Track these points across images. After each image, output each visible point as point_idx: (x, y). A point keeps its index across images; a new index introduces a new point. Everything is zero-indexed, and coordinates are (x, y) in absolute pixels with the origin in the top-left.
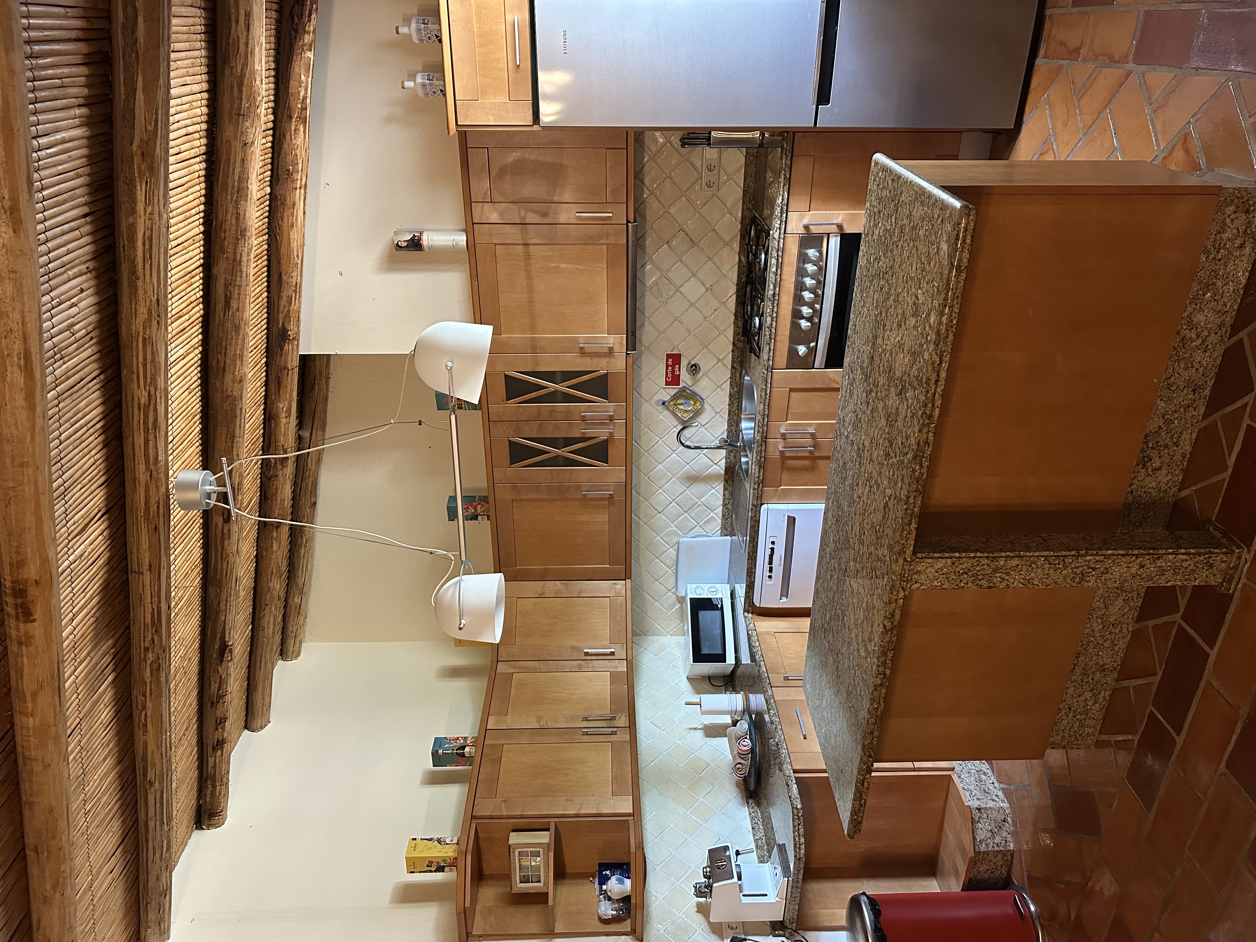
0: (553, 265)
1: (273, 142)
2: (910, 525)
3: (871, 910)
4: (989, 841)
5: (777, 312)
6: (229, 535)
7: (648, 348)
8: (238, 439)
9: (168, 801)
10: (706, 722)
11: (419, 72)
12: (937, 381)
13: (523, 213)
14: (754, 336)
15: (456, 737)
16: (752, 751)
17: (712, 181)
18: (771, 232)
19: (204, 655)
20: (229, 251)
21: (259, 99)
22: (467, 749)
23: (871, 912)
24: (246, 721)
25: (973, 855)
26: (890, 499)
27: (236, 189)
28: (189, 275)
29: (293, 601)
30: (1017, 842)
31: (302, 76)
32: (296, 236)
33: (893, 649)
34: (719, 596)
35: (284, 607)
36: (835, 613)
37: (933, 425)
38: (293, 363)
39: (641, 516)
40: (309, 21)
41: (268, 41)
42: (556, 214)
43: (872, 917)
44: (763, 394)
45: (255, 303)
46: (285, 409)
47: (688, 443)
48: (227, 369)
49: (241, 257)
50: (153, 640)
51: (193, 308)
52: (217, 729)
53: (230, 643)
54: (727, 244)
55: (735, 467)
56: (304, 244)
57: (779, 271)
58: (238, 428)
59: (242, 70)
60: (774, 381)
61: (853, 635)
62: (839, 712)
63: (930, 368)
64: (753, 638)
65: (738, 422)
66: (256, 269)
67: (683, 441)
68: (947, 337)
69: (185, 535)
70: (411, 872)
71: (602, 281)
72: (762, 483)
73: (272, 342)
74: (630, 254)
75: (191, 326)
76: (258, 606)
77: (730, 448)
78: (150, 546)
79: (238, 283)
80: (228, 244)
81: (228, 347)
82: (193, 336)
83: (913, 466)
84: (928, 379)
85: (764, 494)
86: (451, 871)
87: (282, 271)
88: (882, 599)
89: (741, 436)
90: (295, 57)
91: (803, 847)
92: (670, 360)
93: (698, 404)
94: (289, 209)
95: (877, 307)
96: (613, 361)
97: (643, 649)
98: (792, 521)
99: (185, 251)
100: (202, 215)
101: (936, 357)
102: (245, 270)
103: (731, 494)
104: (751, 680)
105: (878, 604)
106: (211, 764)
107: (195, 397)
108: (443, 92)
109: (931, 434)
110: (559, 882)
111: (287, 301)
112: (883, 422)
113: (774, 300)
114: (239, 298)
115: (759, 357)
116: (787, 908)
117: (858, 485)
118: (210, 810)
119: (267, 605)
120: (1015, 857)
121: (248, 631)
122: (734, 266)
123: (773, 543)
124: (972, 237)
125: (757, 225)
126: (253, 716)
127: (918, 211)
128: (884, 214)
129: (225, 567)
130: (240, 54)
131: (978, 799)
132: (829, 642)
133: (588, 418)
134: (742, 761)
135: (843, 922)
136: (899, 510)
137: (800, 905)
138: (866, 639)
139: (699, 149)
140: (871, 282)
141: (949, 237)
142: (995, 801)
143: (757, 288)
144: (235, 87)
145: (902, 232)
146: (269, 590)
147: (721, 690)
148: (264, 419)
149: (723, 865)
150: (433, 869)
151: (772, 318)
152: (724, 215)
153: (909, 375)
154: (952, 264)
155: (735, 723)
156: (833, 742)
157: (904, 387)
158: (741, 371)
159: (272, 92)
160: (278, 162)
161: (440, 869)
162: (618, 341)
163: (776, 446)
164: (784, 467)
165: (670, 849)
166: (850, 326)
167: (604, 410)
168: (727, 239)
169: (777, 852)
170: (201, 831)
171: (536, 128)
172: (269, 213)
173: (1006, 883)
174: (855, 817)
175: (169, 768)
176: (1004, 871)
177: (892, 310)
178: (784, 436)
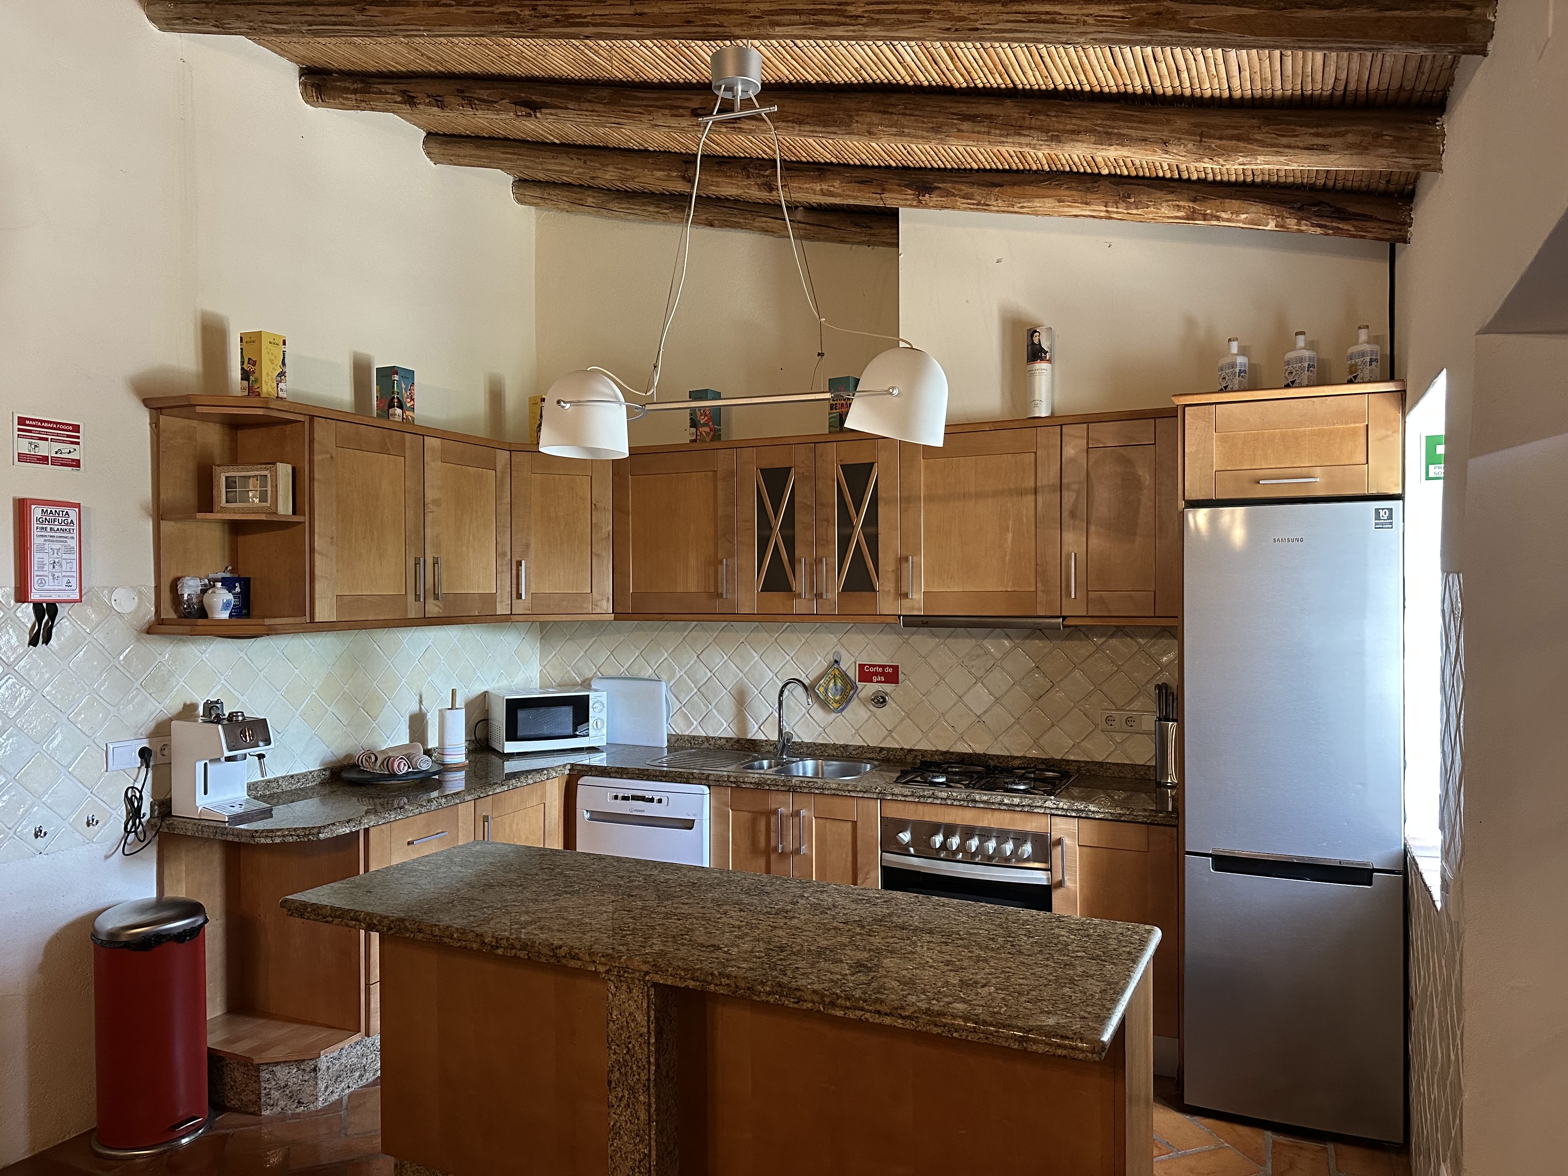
0: (1011, 523)
1: (1164, 178)
2: (693, 979)
3: (185, 930)
4: (274, 1083)
5: (952, 805)
6: (676, 116)
7: (906, 642)
8: (797, 128)
9: (339, 31)
10: (429, 715)
11: (1249, 360)
12: (879, 1012)
13: (1075, 487)
14: (921, 775)
15: (415, 397)
16: (393, 775)
17: (1113, 723)
18: (1053, 797)
19: (523, 81)
20: (1033, 121)
21: (1221, 161)
22: (399, 411)
23: (181, 930)
24: (437, 134)
25: (256, 1062)
26: (725, 952)
27: (1110, 130)
28: (1003, 71)
29: (588, 196)
30: (271, 1120)
31: (1245, 216)
32: (1047, 205)
33: (529, 958)
34: (591, 732)
35: (581, 185)
36: (575, 882)
37: (822, 1008)
38: (890, 200)
39: (694, 633)
40: (1313, 225)
41: (1288, 174)
42: (1074, 528)
43: (176, 932)
44: (850, 788)
45: (965, 154)
46: (832, 189)
47: (786, 693)
48: (886, 116)
49: (1025, 135)
50: (547, 16)
51: (962, 75)
52: (429, 96)
53: (538, 115)
54: (1036, 741)
55: (756, 752)
56: (1037, 215)
57: (1004, 807)
58: (812, 129)
59: (1257, 141)
60: (866, 802)
61: (546, 905)
62: (447, 887)
63: (896, 1004)
64: (538, 775)
65: (812, 756)
66: (1007, 156)
67: (788, 687)
68: (936, 1025)
69: (676, 60)
70: (241, 338)
71: (991, 585)
72: (737, 786)
73: (915, 174)
74: (1024, 620)
75: (939, 72)
76: (584, 151)
77: (780, 746)
78: (667, 15)
79: (993, 131)
80: (1041, 120)
81: (913, 118)
82: (927, 74)
83: (769, 983)
84: (882, 1001)
85: (722, 790)
86: (243, 389)
87: (1004, 188)
88: (595, 943)
89: (794, 759)
90: (1268, 207)
91: (269, 841)
92: (891, 670)
93: (836, 705)
94: (1081, 198)
95: (969, 933)
96: (891, 597)
97: (523, 636)
98: (688, 824)
99: (1034, 66)
100: (1078, 88)
101: (911, 1011)
102: (1010, 140)
103: (721, 748)
104: (484, 774)
105: (588, 938)
106: (383, 88)
107: (850, 76)
108: (1225, 390)
109: (810, 1005)
110: (226, 527)
111: (967, 194)
112: (824, 943)
113: (968, 801)
114: (973, 132)
115: (896, 782)
116: (188, 820)
117: (741, 910)
118: (325, 86)
119: (585, 162)
120: (252, 1117)
121: (552, 138)
122: (1008, 750)
123: (660, 801)
124: (1065, 1056)
125: (1060, 779)
126: (443, 143)
127: (1094, 986)
128: (1086, 942)
129: (635, 109)
130: (1276, 138)
131: (328, 1068)
132: (537, 874)
133: (819, 566)
134: (379, 762)
135: (169, 894)
136: (712, 965)
137: (193, 837)
138: (542, 923)
139: (1154, 707)
140: (1000, 925)
141: (1064, 1027)
142: (325, 1091)
143: (981, 780)
144: (1236, 132)
145: (1066, 965)
146: (603, 165)
147: (471, 736)
148: (819, 163)
149: (246, 738)
150: (245, 367)
151: (945, 799)
152: (1070, 738)
153: (886, 976)
154: (1031, 1030)
155: (428, 752)
156: (406, 879)
157: (870, 969)
158: (877, 760)
159: (1225, 178)
160: (1139, 185)
161: (246, 375)
162: (916, 604)
163: (784, 805)
164: (756, 815)
165: (266, 670)
166: (942, 899)
167: (830, 587)
168: (1041, 742)
169: (261, 807)
170: (297, 74)
171: (1182, 504)
172: (1076, 173)
173: (218, 1106)
174: (309, 910)
175: (381, 34)
176: (233, 1102)
177: (966, 953)
178: (796, 814)
